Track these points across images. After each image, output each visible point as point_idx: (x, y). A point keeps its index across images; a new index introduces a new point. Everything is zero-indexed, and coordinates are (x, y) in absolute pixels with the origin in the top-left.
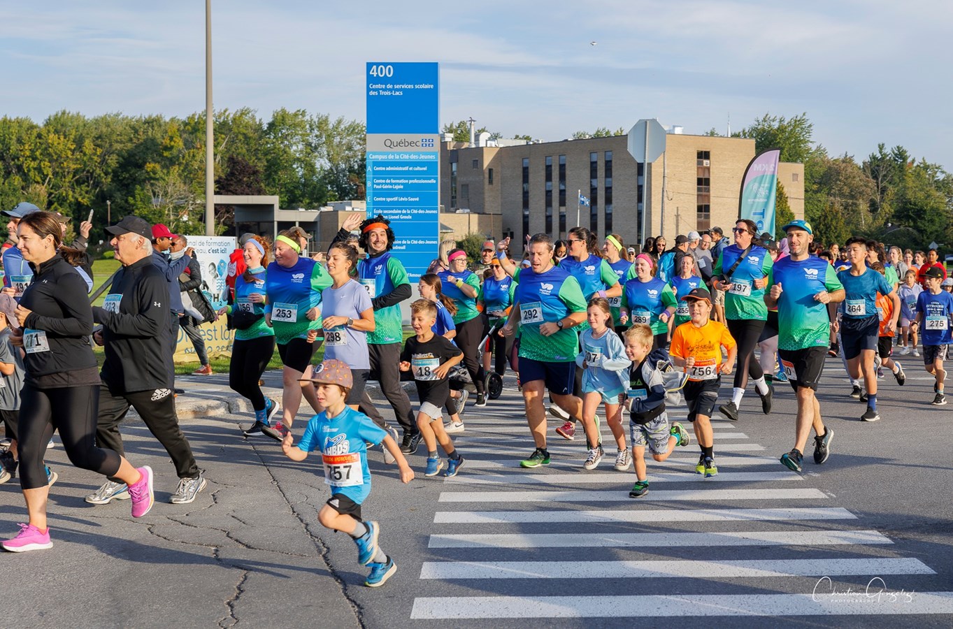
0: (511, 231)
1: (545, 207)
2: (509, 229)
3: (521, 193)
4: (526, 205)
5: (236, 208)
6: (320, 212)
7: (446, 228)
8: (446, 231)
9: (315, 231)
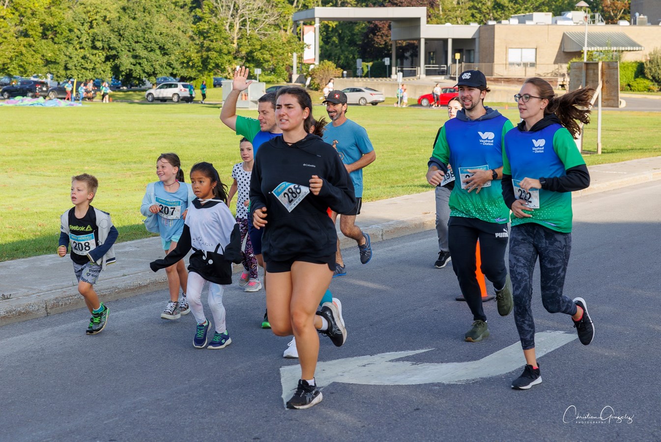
5: (392, 24)
6: (480, 27)
7: (634, 44)
8: (632, 49)
9: (474, 50)
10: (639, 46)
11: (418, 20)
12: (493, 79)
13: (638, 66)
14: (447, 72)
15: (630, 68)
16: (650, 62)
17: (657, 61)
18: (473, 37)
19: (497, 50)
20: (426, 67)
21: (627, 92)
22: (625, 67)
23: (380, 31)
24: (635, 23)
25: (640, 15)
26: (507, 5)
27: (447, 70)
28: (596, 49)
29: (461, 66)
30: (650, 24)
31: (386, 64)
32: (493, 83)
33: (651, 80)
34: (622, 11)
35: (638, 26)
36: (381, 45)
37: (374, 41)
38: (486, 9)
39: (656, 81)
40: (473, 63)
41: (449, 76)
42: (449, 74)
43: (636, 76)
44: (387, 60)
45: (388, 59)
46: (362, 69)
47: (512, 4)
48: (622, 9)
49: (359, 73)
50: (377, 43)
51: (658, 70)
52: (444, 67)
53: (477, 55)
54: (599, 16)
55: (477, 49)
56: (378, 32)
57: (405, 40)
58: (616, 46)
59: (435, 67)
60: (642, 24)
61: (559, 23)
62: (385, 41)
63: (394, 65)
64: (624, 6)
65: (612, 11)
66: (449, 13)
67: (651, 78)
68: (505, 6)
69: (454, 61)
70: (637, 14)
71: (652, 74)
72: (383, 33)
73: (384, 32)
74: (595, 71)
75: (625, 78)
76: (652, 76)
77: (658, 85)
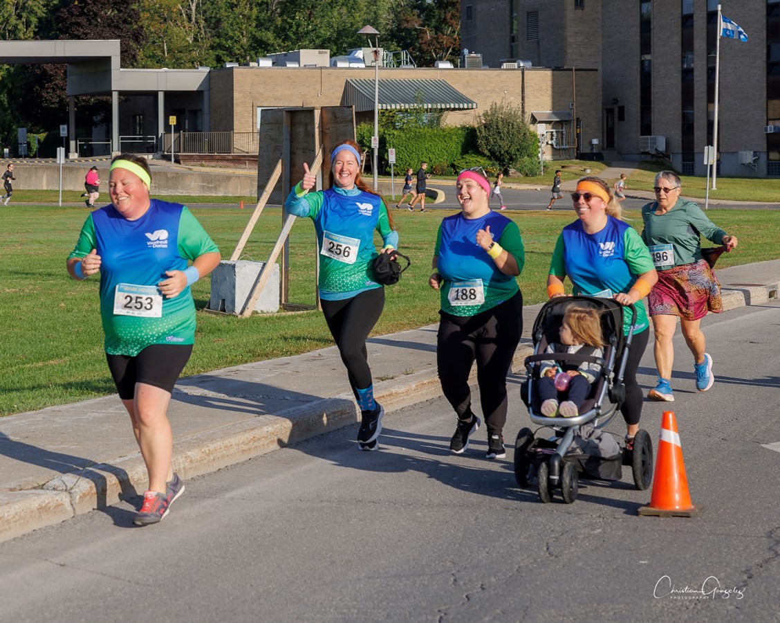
0: (621, 104)
1: (680, 52)
2: (616, 101)
3: (638, 23)
4: (646, 47)
5: (69, 68)
6: (210, 71)
7: (461, 99)
8: (457, 106)
9: (201, 110)
10: (469, 101)
11: (107, 60)
12: (231, 157)
13: (468, 134)
14: (157, 147)
15: (454, 137)
16: (485, 127)
17: (497, 126)
18: (200, 89)
19: (237, 109)
20: (122, 139)
21: (451, 177)
22: (447, 135)
23: (51, 81)
24: (463, 66)
25: (470, 53)
26: (271, 42)
27: (157, 145)
28: (398, 107)
29: (180, 136)
30: (487, 67)
31: (61, 135)
32: (232, 165)
33: (488, 156)
34: (450, 51)
35: (467, 69)
36: (53, 103)
37: (42, 97)
38: (239, 50)
39: (497, 159)
40: (201, 131)
41: (160, 153)
42: (161, 150)
43: (465, 151)
44: (64, 129)
45: (66, 126)
46: (29, 144)
47: (280, 41)
48: (450, 47)
49: (22, 149)
50: (46, 100)
51: (499, 141)
52: (153, 139)
53: (206, 118)
54: (407, 54)
55: (206, 110)
56: (48, 82)
57: (93, 95)
58: (432, 102)
59: (138, 138)
60: (474, 66)
61: (340, 65)
62: (59, 96)
63: (74, 137)
64: (452, 43)
65: (434, 50)
66: (179, 55)
67: (488, 154)
68: (269, 45)
69: (167, 128)
70: (466, 51)
71: (489, 148)
72: (55, 84)
73: (57, 82)
74: (309, 128)
75: (445, 153)
76: (490, 150)
77: (499, 164)
